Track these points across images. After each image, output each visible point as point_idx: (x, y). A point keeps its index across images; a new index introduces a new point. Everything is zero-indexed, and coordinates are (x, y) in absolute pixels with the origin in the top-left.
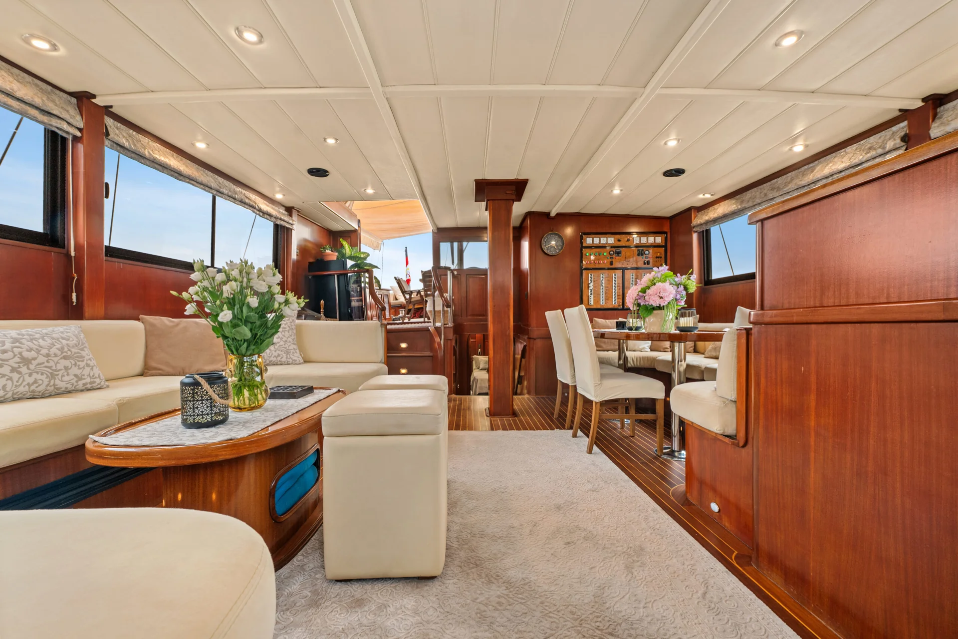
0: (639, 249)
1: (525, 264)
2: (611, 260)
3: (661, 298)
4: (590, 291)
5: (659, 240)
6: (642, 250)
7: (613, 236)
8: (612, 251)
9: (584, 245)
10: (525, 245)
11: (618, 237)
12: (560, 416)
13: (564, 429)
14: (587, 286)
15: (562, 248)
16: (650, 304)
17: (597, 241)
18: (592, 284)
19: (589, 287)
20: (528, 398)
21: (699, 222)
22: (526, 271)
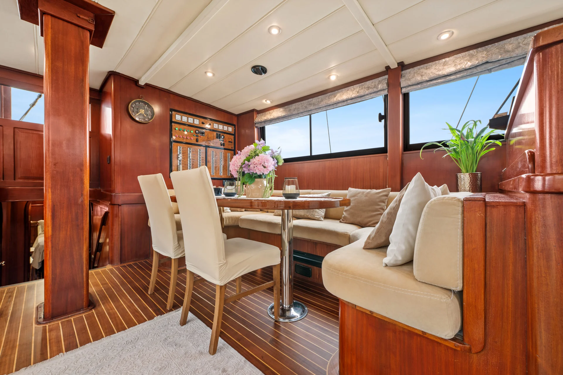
0: (218, 133)
1: (108, 129)
2: (197, 138)
3: (265, 167)
4: (179, 161)
5: (230, 129)
6: (220, 135)
7: (199, 118)
8: (198, 130)
9: (173, 120)
10: (108, 112)
11: (203, 120)
12: (156, 290)
13: (167, 311)
14: (176, 157)
15: (152, 118)
16: (255, 172)
17: (185, 119)
18: (181, 155)
19: (178, 158)
20: (111, 270)
21: (260, 120)
22: (108, 137)
